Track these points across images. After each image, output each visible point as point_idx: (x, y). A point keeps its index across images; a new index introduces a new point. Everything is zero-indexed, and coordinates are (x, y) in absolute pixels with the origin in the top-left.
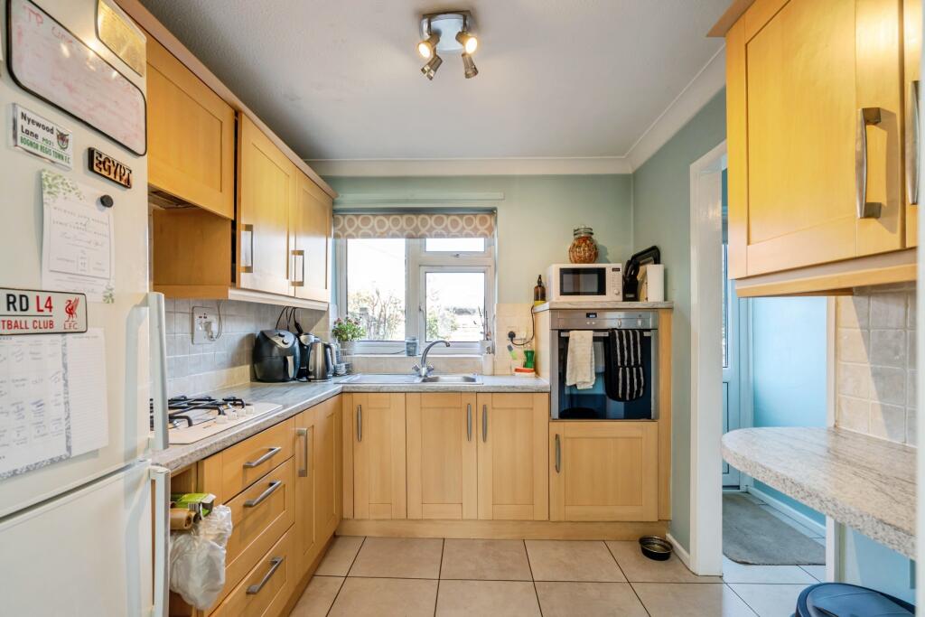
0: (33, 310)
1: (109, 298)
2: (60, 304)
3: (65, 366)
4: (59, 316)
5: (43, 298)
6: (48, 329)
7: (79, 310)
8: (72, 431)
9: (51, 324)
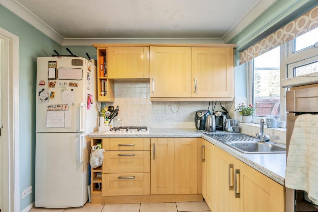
0: (60, 107)
1: (73, 105)
2: (64, 106)
3: (65, 115)
4: (64, 108)
5: (62, 106)
6: (62, 110)
7: (67, 107)
8: (65, 124)
9: (62, 109)
